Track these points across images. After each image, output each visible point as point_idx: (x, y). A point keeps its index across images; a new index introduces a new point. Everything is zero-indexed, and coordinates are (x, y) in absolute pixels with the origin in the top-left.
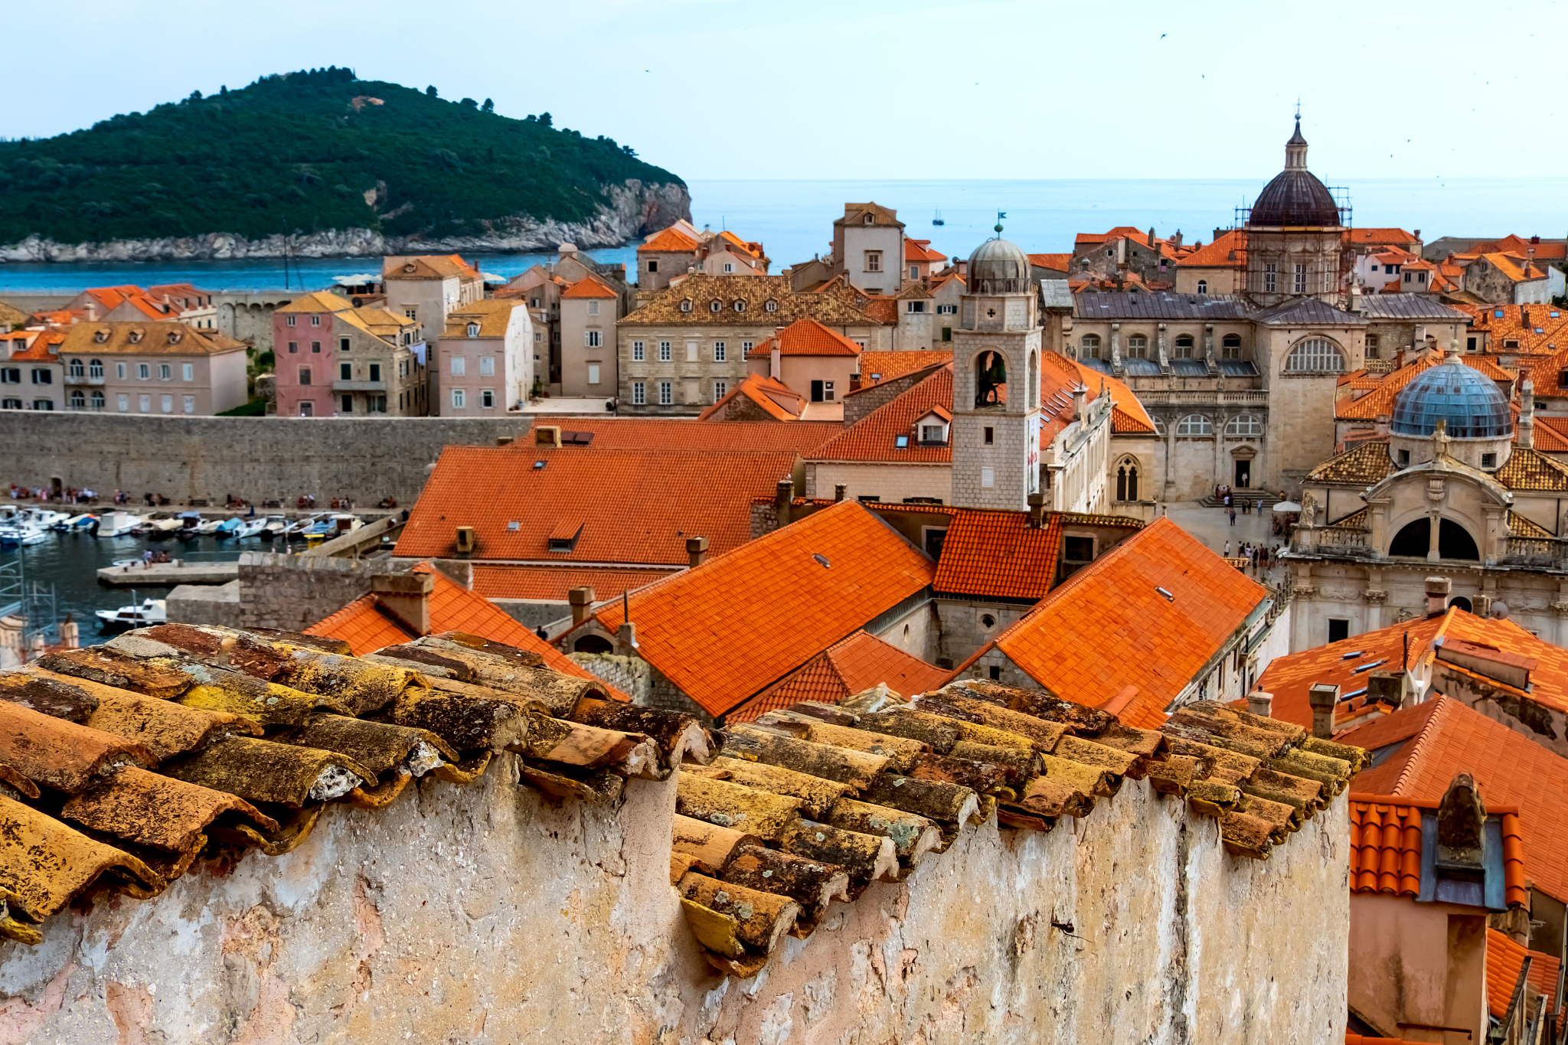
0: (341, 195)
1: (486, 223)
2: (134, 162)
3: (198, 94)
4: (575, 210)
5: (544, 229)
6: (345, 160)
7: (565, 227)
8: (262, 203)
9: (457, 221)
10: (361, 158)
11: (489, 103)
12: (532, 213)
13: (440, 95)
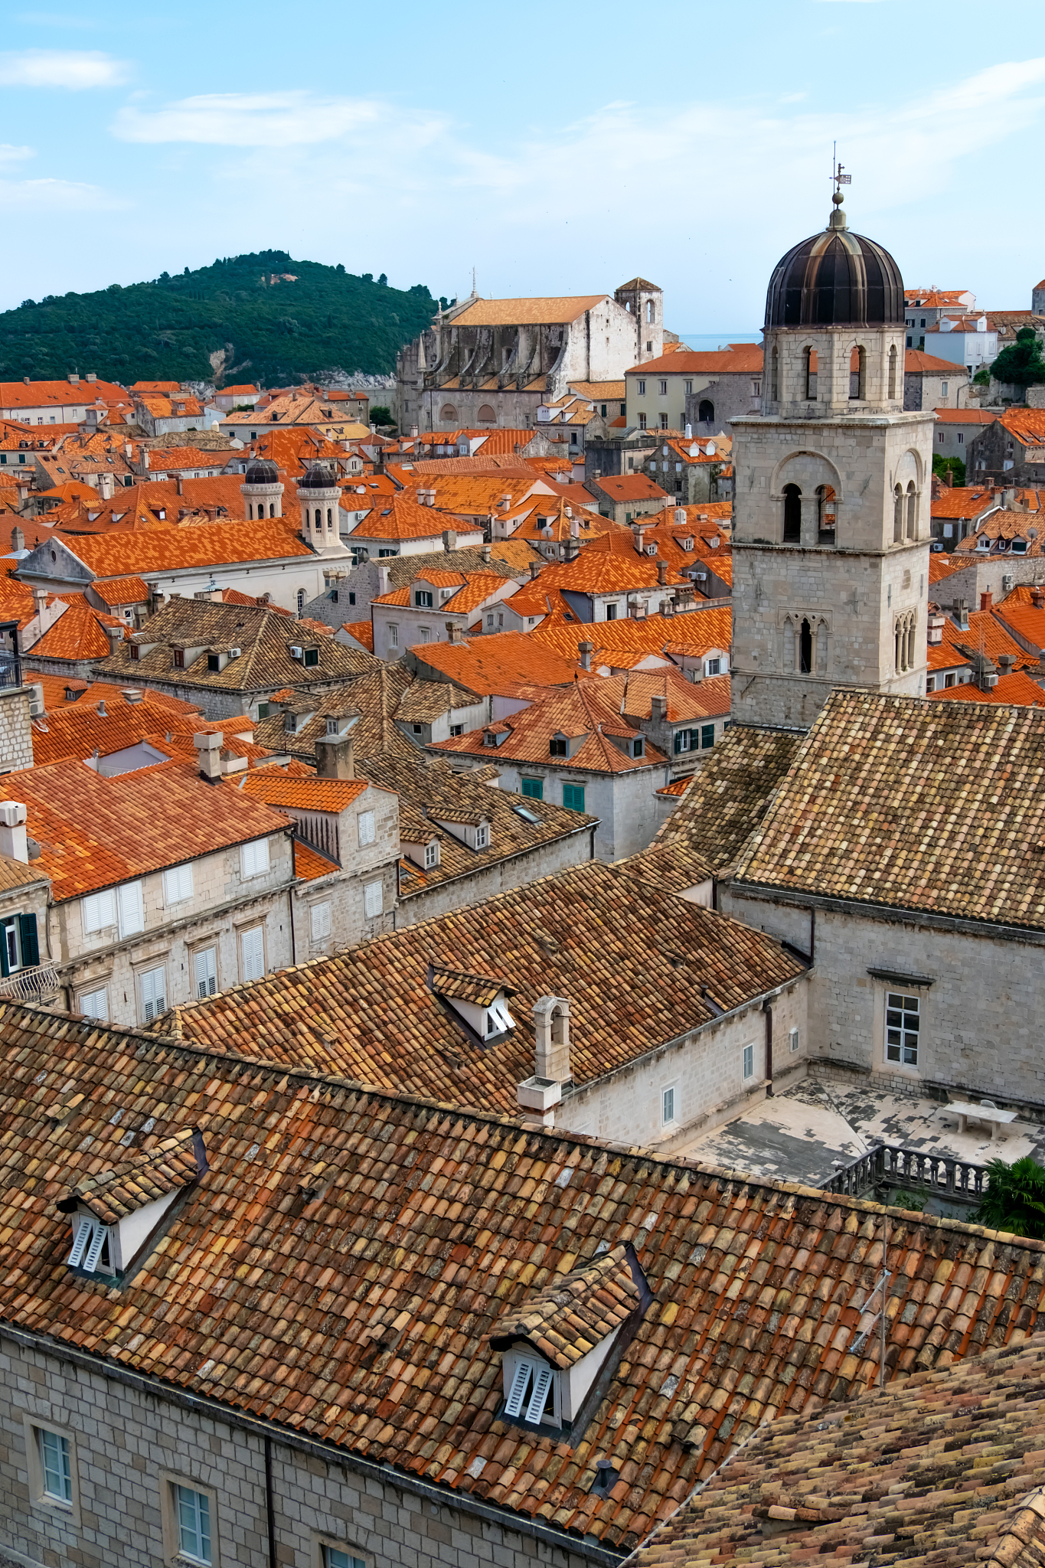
0: (187, 356)
1: (304, 376)
2: (37, 332)
3: (165, 275)
4: (384, 364)
5: (350, 380)
6: (202, 328)
7: (372, 379)
8: (122, 362)
9: (282, 375)
10: (216, 325)
11: (383, 277)
12: (344, 368)
13: (348, 271)
